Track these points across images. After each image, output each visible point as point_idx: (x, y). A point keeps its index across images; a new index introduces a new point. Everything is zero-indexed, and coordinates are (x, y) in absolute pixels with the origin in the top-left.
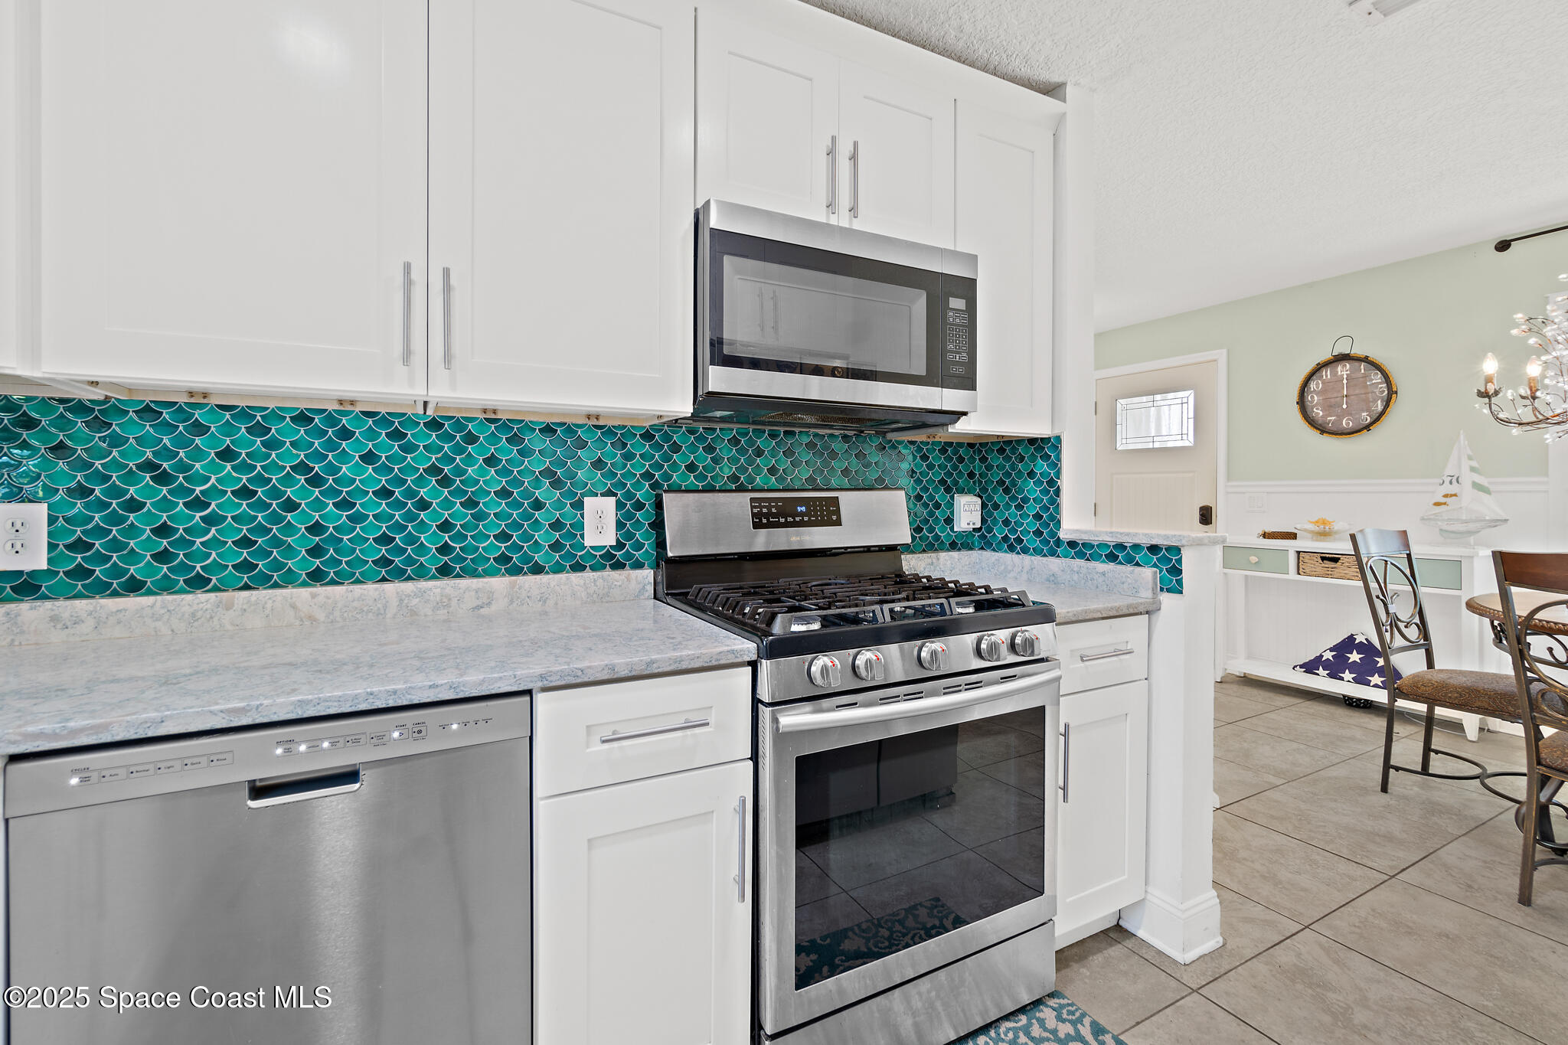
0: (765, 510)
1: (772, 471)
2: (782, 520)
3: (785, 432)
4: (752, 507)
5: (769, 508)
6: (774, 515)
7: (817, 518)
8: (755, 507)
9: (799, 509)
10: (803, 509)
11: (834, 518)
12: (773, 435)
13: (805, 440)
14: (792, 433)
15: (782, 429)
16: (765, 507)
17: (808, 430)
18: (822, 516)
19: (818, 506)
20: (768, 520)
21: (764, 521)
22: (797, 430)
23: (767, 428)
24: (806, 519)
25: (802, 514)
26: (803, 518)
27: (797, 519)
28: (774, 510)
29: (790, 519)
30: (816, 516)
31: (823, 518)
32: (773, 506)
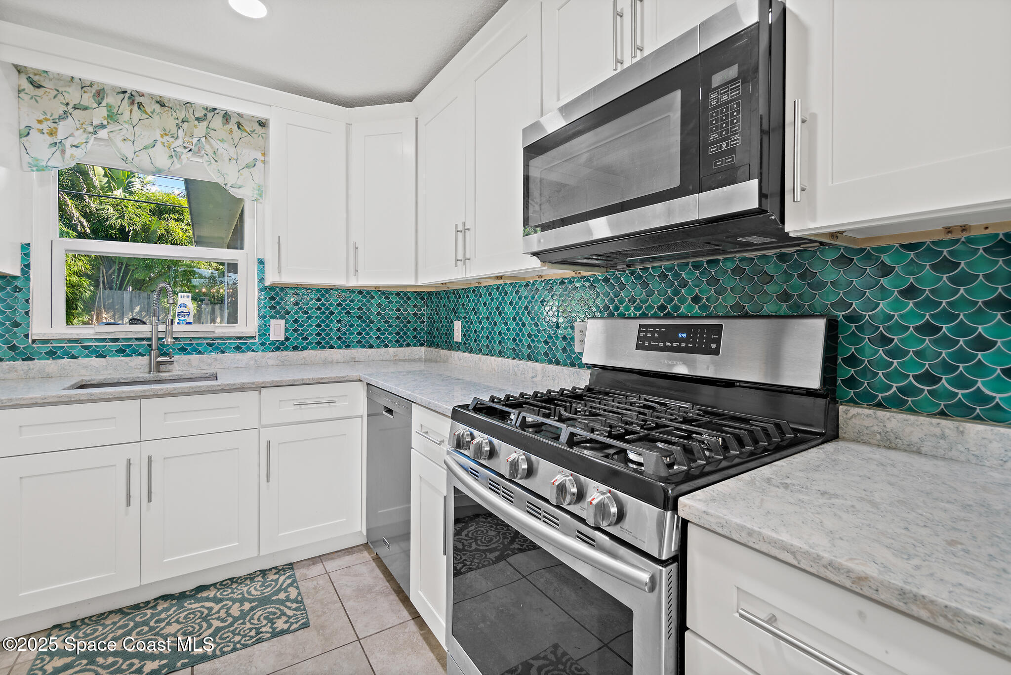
0: (649, 335)
1: (696, 299)
2: (661, 344)
3: (709, 262)
4: (640, 331)
5: (653, 333)
6: (656, 340)
7: (694, 345)
8: (643, 332)
9: (680, 335)
10: (685, 335)
11: (713, 346)
12: (696, 266)
13: (730, 266)
14: (716, 262)
15: (705, 259)
16: (650, 332)
17: (733, 256)
18: (701, 343)
19: (699, 333)
20: (650, 343)
21: (647, 344)
22: (721, 257)
23: (690, 261)
24: (683, 345)
25: (682, 340)
26: (680, 344)
27: (675, 344)
28: (656, 335)
29: (668, 344)
30: (694, 343)
31: (700, 345)
32: (657, 332)
